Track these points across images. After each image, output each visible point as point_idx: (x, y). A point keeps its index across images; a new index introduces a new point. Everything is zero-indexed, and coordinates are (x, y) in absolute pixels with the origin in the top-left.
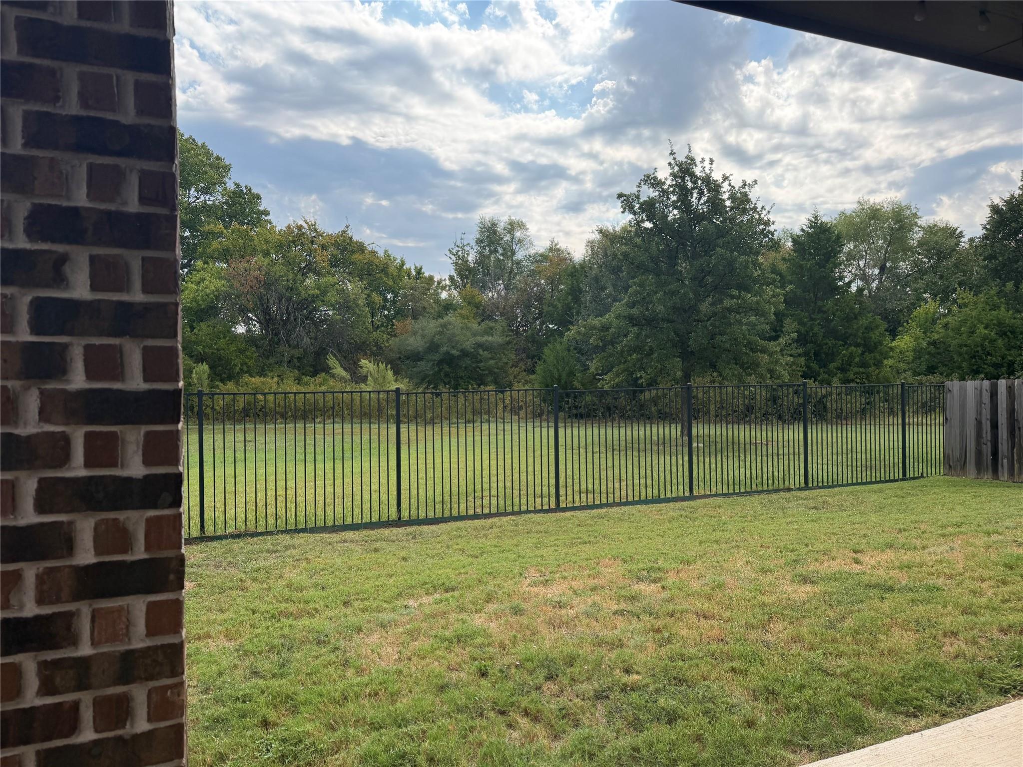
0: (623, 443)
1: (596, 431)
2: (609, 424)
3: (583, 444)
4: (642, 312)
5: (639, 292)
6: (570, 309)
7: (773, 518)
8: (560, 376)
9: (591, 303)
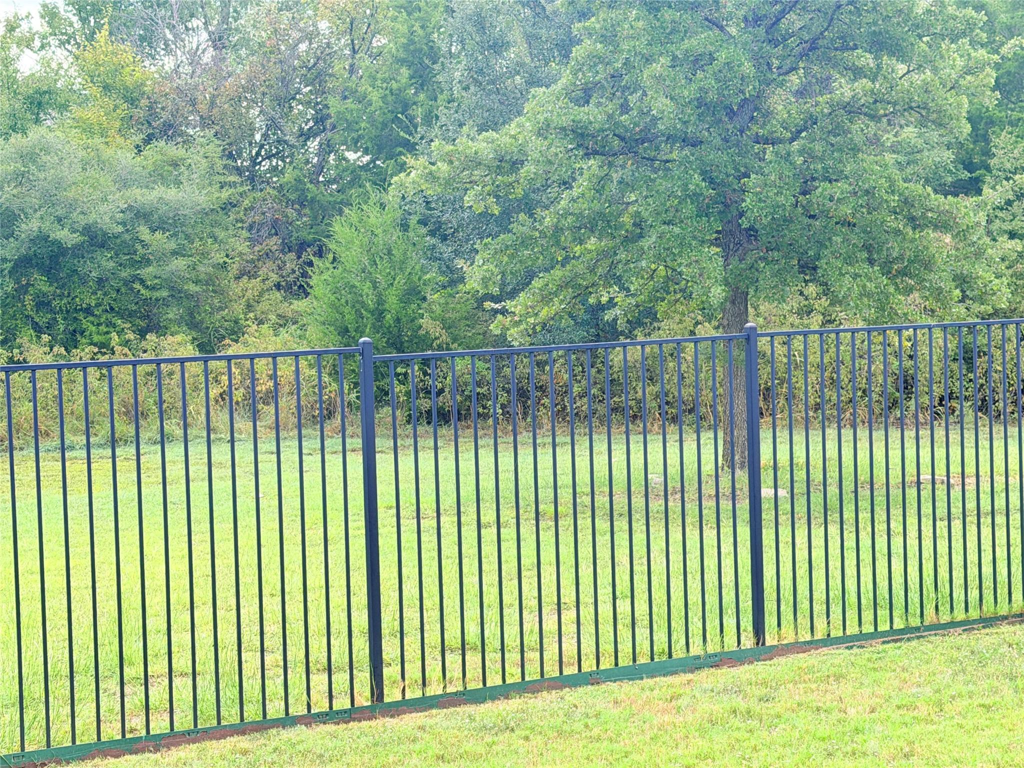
0: (565, 495)
1: (486, 458)
2: (525, 437)
3: (448, 501)
4: (610, 117)
5: (600, 59)
6: (406, 106)
7: (988, 708)
8: (380, 301)
9: (466, 88)
